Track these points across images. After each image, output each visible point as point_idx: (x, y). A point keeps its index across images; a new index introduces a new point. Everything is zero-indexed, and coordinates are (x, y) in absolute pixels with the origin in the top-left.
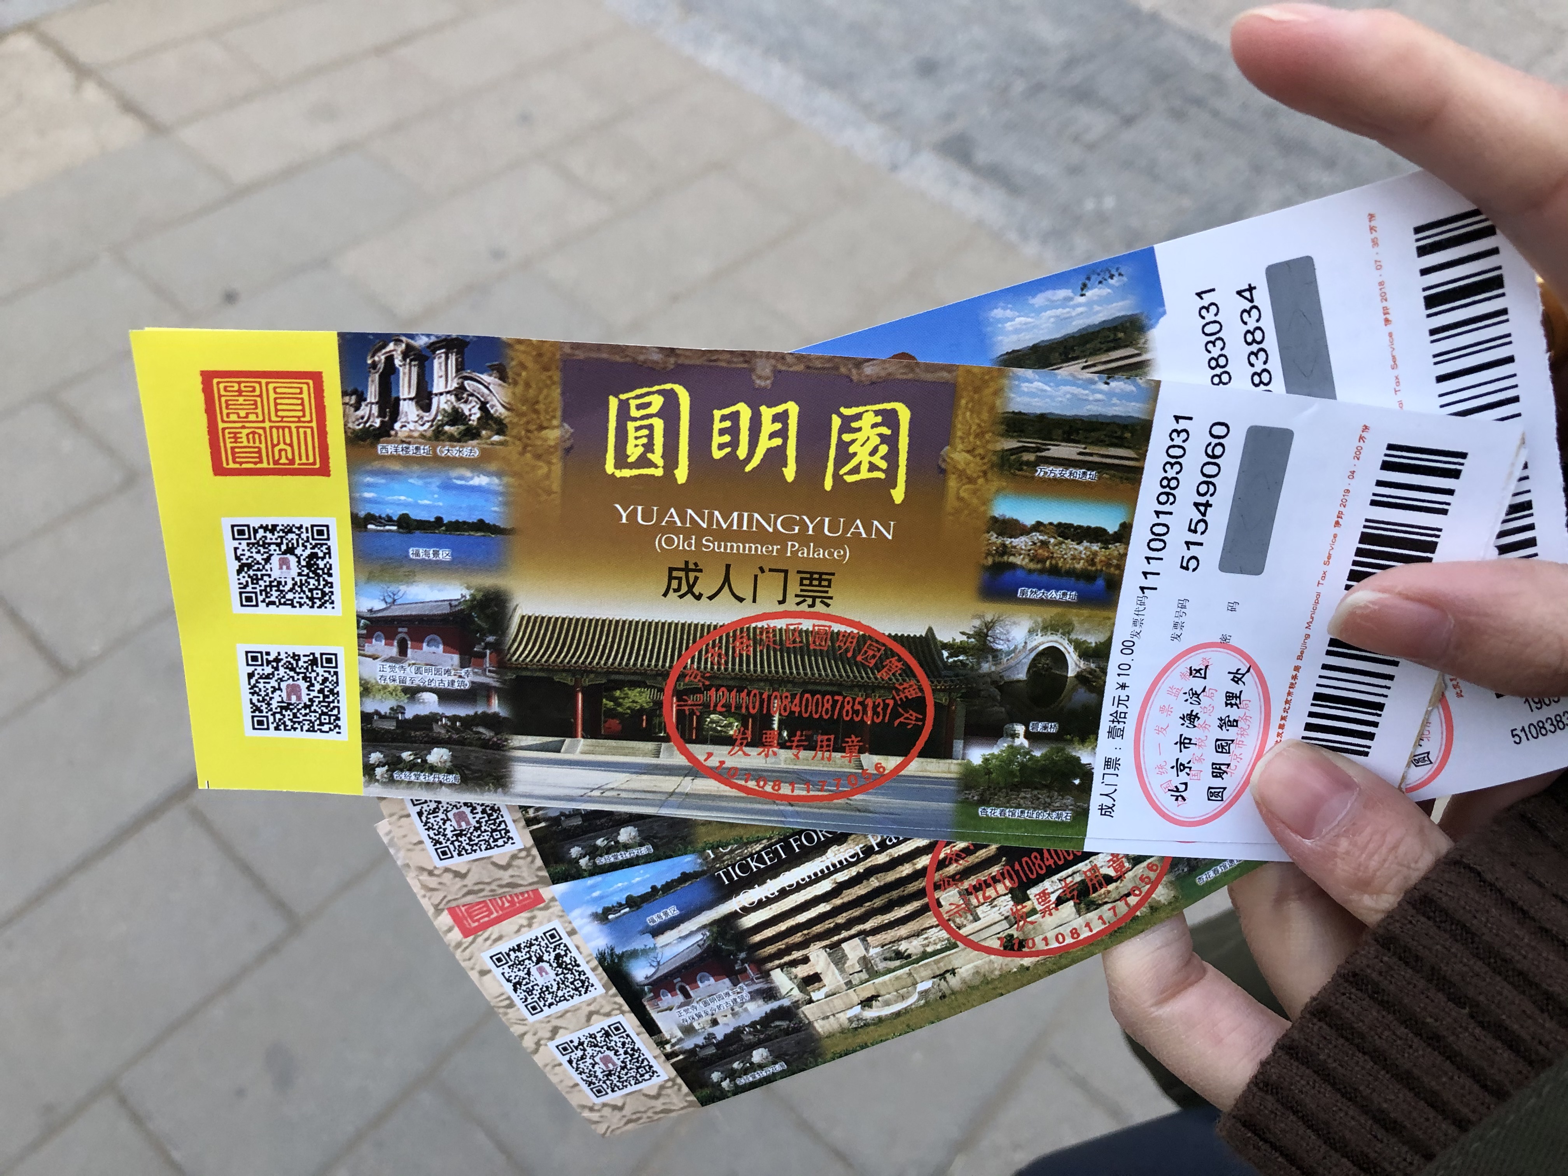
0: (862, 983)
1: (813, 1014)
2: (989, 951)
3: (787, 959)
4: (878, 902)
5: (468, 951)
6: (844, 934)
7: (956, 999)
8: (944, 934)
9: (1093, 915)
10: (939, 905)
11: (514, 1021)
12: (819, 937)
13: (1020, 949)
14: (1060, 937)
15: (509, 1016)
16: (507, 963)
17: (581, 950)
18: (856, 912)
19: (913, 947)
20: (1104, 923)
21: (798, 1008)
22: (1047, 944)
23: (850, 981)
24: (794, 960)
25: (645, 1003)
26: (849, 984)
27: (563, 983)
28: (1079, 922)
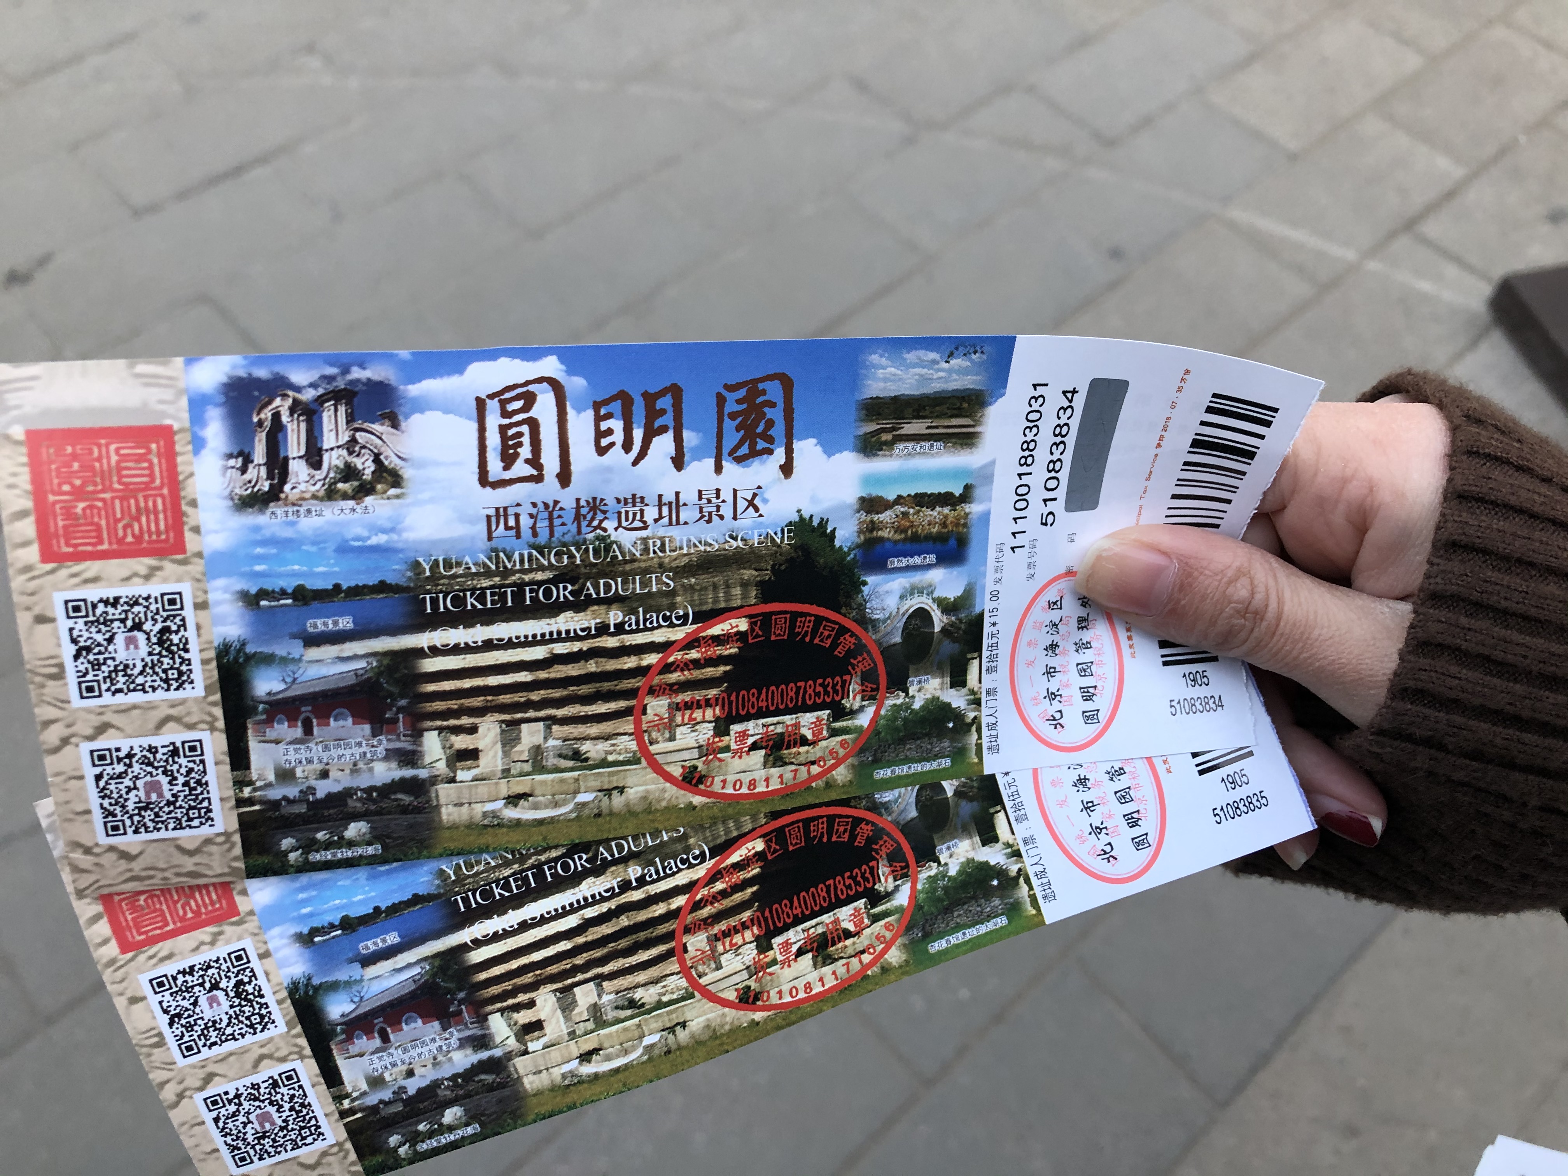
0: (586, 1034)
1: (525, 1067)
2: (725, 1003)
3: (510, 1002)
4: (623, 943)
5: (122, 970)
6: (580, 977)
7: (681, 1056)
8: (684, 983)
9: (827, 970)
10: (685, 950)
11: (158, 1065)
12: (552, 979)
13: (754, 1003)
14: (794, 991)
15: (153, 1058)
16: (171, 988)
17: (271, 977)
18: (598, 953)
19: (646, 995)
20: (837, 979)
21: (510, 1059)
22: (780, 998)
23: (574, 1031)
24: (519, 1004)
25: (333, 1047)
26: (572, 1035)
27: (237, 1018)
28: (813, 976)
